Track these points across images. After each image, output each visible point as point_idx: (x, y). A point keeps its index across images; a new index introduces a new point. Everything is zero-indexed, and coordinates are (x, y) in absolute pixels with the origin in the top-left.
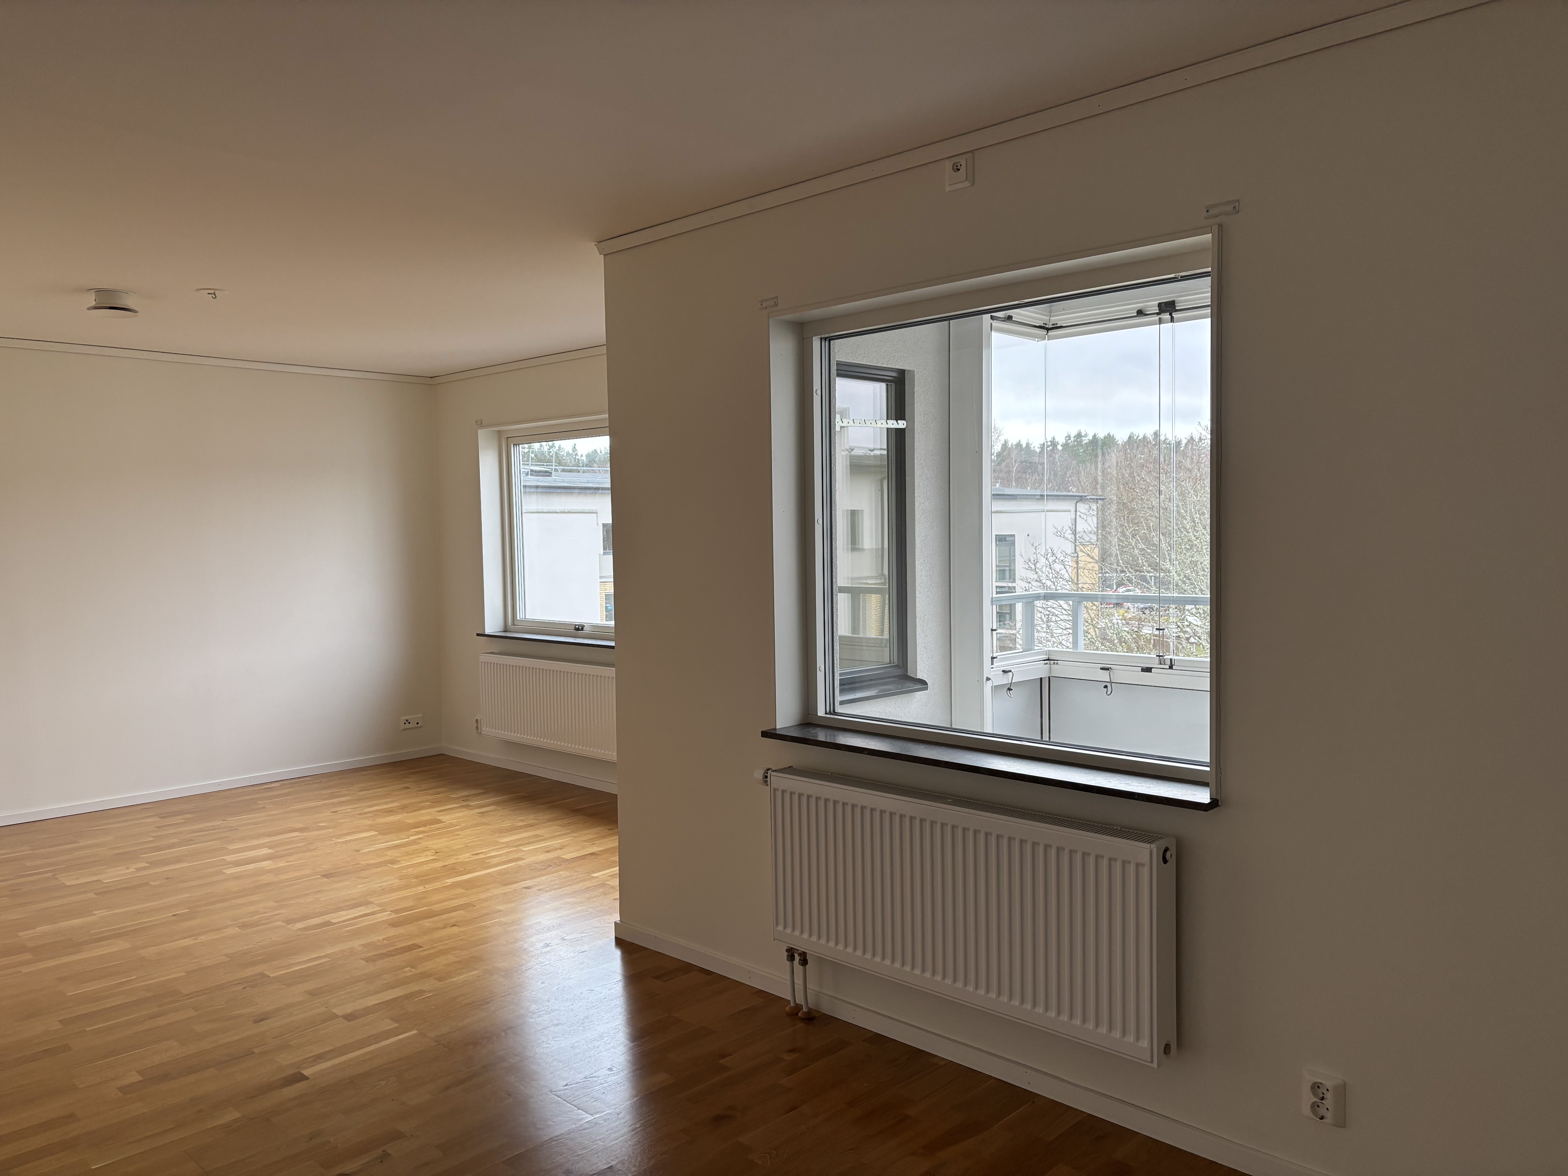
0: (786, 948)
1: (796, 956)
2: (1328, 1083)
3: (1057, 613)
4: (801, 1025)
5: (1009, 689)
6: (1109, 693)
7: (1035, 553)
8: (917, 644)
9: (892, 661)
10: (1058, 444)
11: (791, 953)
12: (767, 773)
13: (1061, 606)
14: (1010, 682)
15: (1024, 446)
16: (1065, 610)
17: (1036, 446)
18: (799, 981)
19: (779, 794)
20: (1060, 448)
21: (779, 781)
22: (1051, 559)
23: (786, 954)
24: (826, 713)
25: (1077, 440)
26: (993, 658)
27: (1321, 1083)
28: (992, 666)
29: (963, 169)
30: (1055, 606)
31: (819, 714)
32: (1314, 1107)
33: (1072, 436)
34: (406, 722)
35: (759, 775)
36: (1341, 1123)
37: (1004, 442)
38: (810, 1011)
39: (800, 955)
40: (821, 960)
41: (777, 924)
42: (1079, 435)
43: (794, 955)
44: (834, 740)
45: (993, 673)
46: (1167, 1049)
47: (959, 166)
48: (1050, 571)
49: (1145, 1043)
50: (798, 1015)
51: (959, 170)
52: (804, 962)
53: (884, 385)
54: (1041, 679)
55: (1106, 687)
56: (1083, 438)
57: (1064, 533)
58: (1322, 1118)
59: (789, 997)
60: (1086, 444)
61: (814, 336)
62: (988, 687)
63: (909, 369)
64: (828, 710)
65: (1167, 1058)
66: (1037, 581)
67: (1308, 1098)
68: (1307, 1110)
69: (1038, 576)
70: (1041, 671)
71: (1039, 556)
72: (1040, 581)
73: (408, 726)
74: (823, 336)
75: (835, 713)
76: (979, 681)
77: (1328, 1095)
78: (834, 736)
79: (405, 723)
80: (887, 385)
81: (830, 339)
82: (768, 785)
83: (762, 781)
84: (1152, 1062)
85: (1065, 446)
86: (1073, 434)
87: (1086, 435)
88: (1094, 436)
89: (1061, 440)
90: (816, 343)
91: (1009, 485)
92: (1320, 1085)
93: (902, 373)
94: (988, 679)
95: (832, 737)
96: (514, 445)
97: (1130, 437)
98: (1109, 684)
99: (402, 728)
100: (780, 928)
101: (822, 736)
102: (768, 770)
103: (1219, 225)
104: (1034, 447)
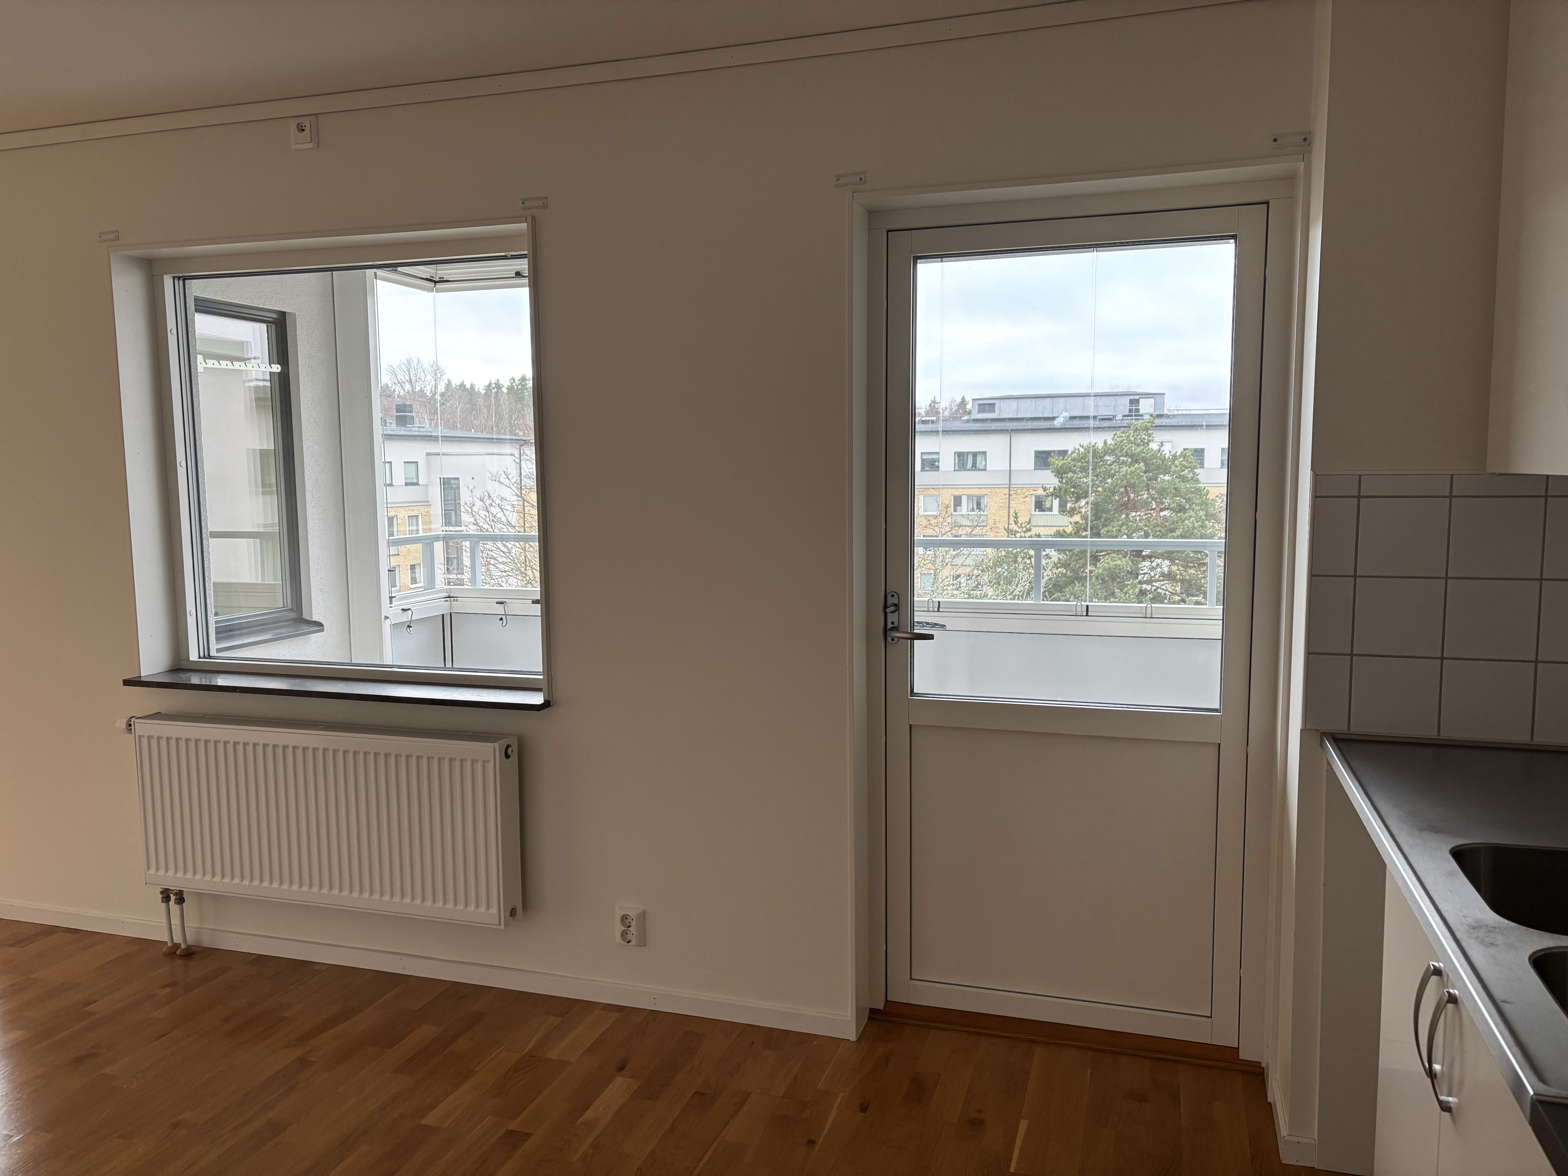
0: (160, 890)
1: (172, 896)
2: (632, 914)
3: (495, 555)
4: (179, 962)
5: (409, 627)
6: (504, 625)
7: (471, 496)
8: (312, 587)
9: (285, 604)
10: (503, 386)
11: (166, 895)
12: (131, 721)
13: (499, 549)
14: (410, 620)
15: (468, 386)
16: (503, 552)
17: (480, 387)
18: (176, 921)
19: (145, 741)
20: (505, 390)
21: (142, 728)
22: (488, 502)
23: (161, 896)
24: (200, 657)
26: (391, 598)
27: (628, 915)
28: (391, 605)
29: (307, 129)
30: (493, 548)
31: (191, 659)
32: (624, 934)
33: (517, 379)
35: (122, 724)
36: (642, 942)
37: (447, 383)
38: (189, 947)
39: (176, 894)
40: (200, 896)
41: (149, 868)
43: (170, 896)
44: (210, 682)
45: (392, 612)
46: (513, 913)
47: (304, 126)
48: (487, 514)
49: (494, 911)
50: (176, 953)
51: (304, 130)
52: (181, 900)
53: (264, 326)
54: (443, 615)
55: (501, 619)
57: (499, 478)
58: (629, 942)
59: (165, 938)
61: (165, 274)
62: (386, 626)
63: (289, 311)
64: (202, 655)
65: (513, 920)
66: (474, 524)
67: (619, 928)
68: (618, 939)
69: (475, 519)
70: (443, 608)
71: (475, 499)
72: (477, 524)
74: (176, 275)
75: (210, 657)
76: (378, 620)
77: (633, 924)
78: (210, 679)
80: (267, 325)
81: (185, 279)
82: (132, 734)
83: (126, 730)
84: (500, 924)
85: (510, 389)
86: (518, 377)
89: (505, 383)
90: (168, 281)
91: (454, 427)
92: (628, 917)
93: (283, 315)
94: (386, 618)
95: (207, 680)
98: (504, 617)
100: (152, 871)
101: (195, 680)
102: (132, 718)
103: (532, 217)
104: (479, 389)
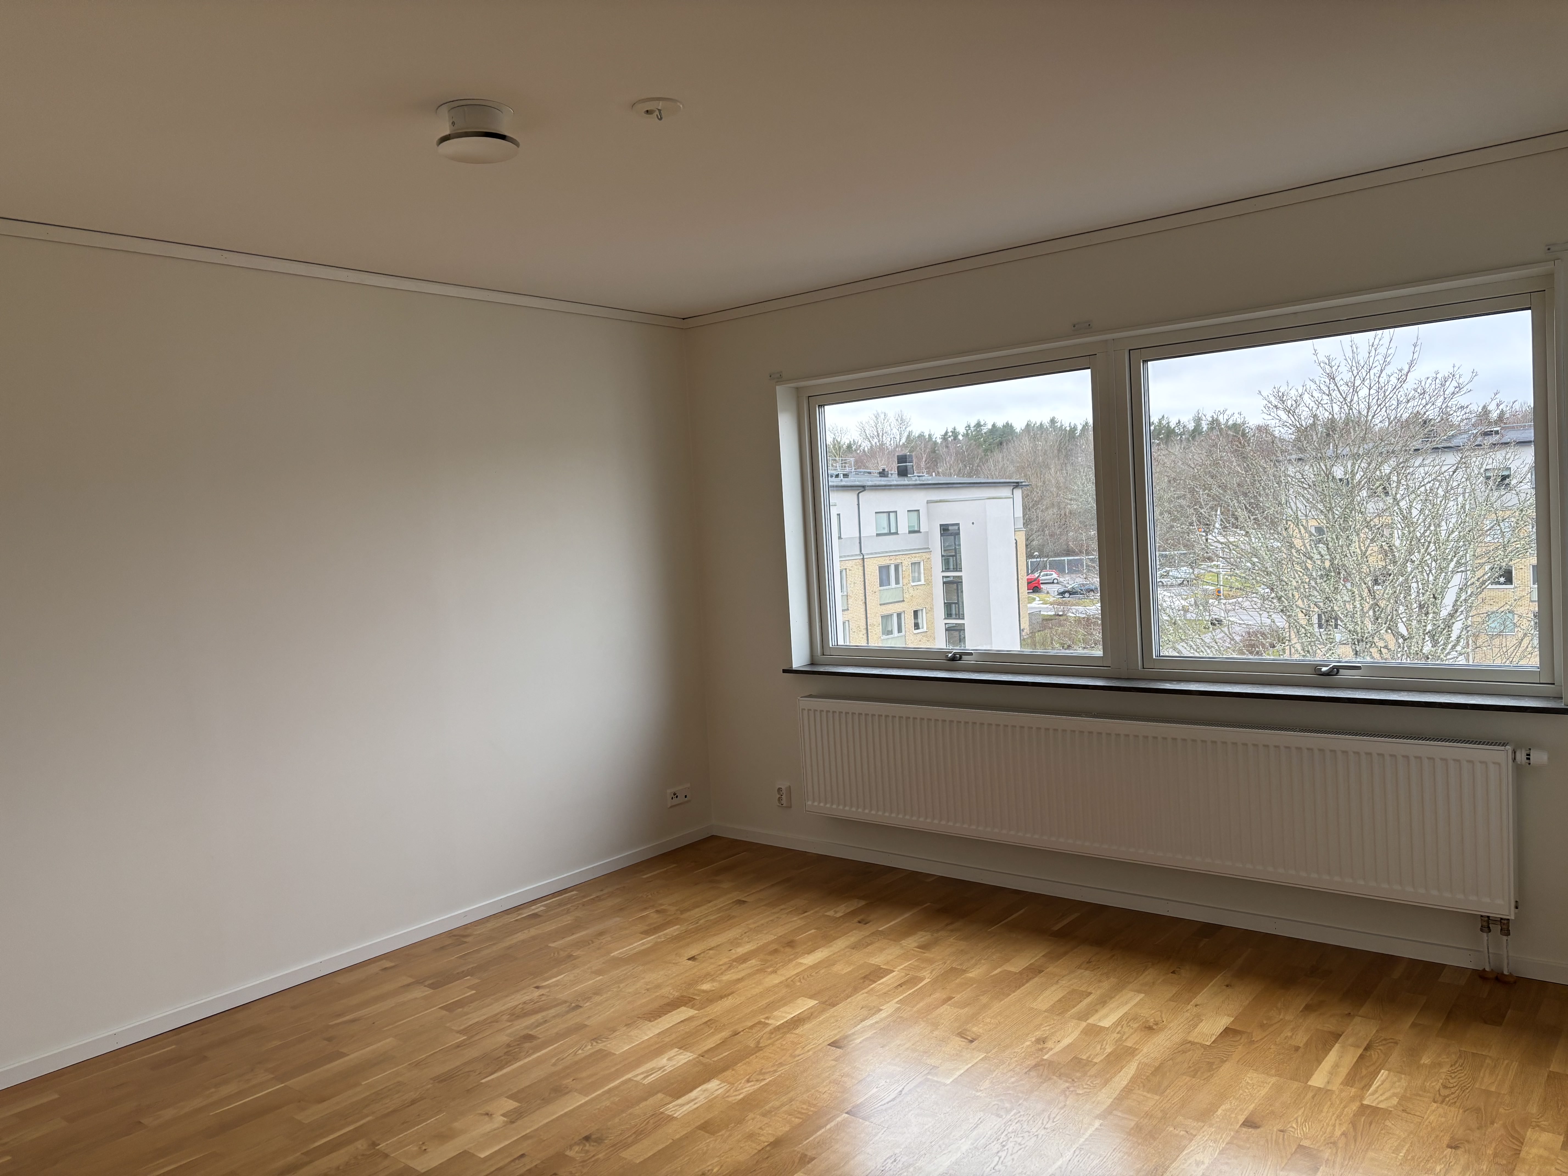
10: (959, 434)
15: (927, 437)
17: (938, 437)
20: (960, 437)
25: (976, 430)
33: (972, 425)
34: (674, 797)
37: (909, 434)
42: (978, 425)
56: (982, 428)
60: (985, 433)
73: (676, 801)
79: (672, 798)
85: (966, 435)
87: (985, 424)
88: (994, 425)
89: (961, 430)
96: (819, 406)
97: (1028, 425)
99: (669, 805)
104: (936, 438)
